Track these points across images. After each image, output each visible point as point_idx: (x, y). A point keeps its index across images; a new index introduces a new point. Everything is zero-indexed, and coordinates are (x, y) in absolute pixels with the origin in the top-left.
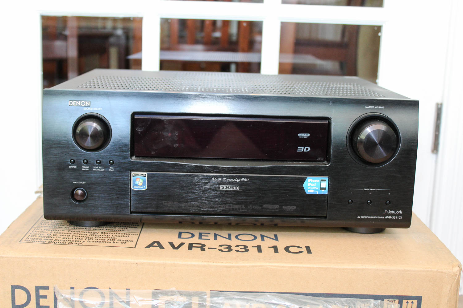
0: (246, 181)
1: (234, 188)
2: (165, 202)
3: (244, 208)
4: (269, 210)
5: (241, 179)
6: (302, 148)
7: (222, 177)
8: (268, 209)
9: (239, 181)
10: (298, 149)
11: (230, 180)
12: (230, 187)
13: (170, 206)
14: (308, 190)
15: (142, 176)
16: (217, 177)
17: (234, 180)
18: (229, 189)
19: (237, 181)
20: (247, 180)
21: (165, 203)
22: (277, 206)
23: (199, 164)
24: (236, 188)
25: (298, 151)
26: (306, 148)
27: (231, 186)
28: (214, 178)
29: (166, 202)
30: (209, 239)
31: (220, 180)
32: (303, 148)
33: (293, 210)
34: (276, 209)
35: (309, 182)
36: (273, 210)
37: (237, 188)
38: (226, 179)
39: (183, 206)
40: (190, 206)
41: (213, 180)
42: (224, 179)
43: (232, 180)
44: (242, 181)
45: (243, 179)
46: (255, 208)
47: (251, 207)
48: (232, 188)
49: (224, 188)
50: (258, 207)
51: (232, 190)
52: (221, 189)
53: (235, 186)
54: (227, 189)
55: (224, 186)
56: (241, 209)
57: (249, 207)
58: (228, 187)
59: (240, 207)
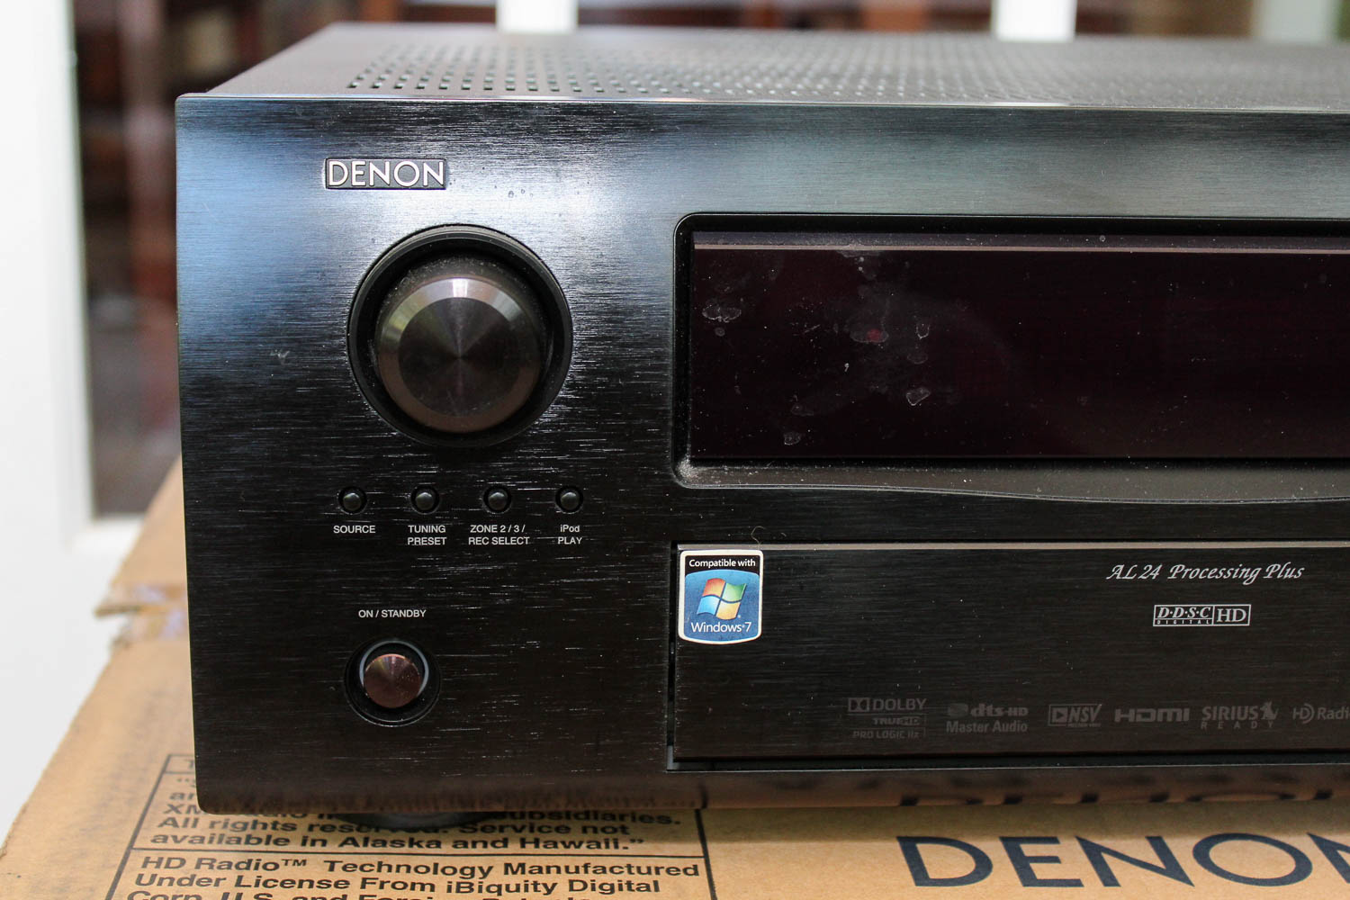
0: (1288, 576)
1: (1224, 618)
2: (859, 700)
3: (1273, 717)
5: (1264, 568)
7: (1168, 559)
9: (1254, 576)
11: (1206, 573)
12: (1206, 612)
13: (883, 721)
15: (737, 567)
16: (1136, 562)
17: (1225, 573)
18: (1199, 625)
19: (1242, 580)
20: (1295, 573)
21: (859, 709)
23: (1044, 493)
24: (1235, 615)
27: (1208, 606)
28: (1122, 567)
29: (864, 704)
31: (1155, 575)
37: (1239, 615)
38: (1187, 570)
39: (952, 721)
40: (990, 720)
41: (1118, 577)
42: (1176, 569)
43: (1217, 573)
44: (1269, 576)
45: (1274, 566)
46: (1328, 718)
47: (1309, 714)
48: (1213, 619)
49: (1170, 616)
50: (1345, 714)
51: (1212, 625)
52: (1156, 623)
53: (1229, 607)
54: (1187, 622)
55: (1172, 609)
56: (1254, 726)
57: (1298, 710)
58: (1194, 614)
59: (1252, 716)
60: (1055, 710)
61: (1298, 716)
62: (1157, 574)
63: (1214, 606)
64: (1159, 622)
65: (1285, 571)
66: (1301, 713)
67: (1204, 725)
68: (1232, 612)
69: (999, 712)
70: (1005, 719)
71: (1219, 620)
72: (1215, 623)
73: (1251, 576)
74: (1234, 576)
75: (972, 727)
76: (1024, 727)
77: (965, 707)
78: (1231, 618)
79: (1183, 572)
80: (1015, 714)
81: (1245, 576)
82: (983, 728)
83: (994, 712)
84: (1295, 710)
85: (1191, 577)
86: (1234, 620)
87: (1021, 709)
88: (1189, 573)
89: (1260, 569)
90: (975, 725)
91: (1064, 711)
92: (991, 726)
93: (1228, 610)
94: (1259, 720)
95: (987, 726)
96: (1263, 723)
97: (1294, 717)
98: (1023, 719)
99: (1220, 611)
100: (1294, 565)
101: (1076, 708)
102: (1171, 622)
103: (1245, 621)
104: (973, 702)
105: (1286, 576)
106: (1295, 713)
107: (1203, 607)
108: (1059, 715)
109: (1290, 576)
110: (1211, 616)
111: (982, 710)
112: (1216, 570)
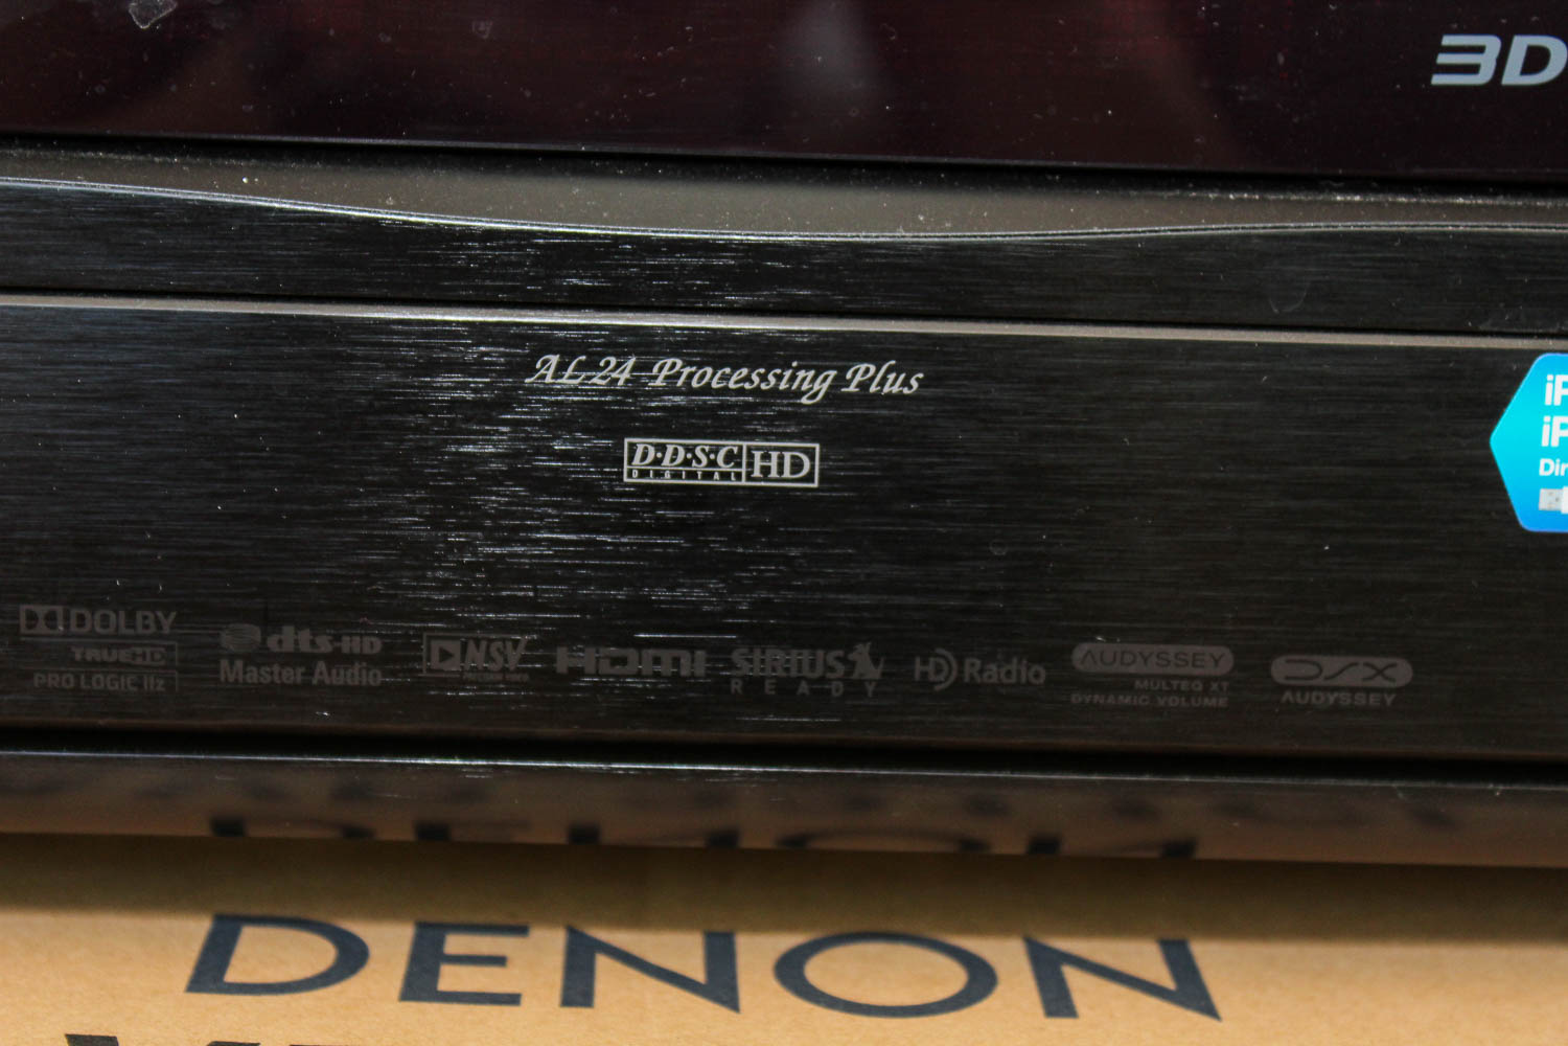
0: (893, 387)
1: (766, 470)
2: (42, 610)
3: (875, 673)
4: (1126, 700)
5: (842, 371)
6: (1480, 50)
7: (647, 346)
8: (1124, 684)
9: (822, 387)
10: (1443, 59)
11: (725, 379)
12: (730, 457)
13: (93, 654)
14: (1543, 493)
16: (584, 350)
17: (763, 378)
18: (716, 481)
19: (799, 394)
20: (906, 383)
21: (41, 627)
22: (1215, 660)
23: (399, 207)
24: (789, 464)
25: (1438, 80)
26: (1521, 44)
27: (732, 444)
28: (554, 359)
29: (51, 618)
30: (513, 999)
31: (623, 376)
32: (1492, 44)
33: (1373, 699)
34: (1206, 692)
35: (1558, 402)
36: (1174, 701)
37: (797, 465)
38: (687, 370)
39: (232, 658)
40: (307, 660)
41: (548, 380)
42: (665, 368)
43: (748, 379)
44: (852, 388)
45: (863, 367)
46: (986, 680)
47: (946, 668)
48: (743, 470)
49: (657, 462)
50: (1019, 672)
51: (744, 482)
52: (630, 475)
53: (776, 449)
54: (692, 475)
55: (662, 448)
56: (837, 689)
57: (925, 662)
58: (704, 461)
59: (832, 669)
60: (436, 645)
61: (925, 674)
62: (626, 375)
63: (745, 444)
64: (635, 473)
65: (884, 379)
66: (930, 668)
67: (736, 686)
68: (781, 458)
69: (325, 645)
70: (336, 659)
71: (757, 473)
72: (749, 478)
73: (816, 387)
74: (783, 386)
75: (272, 673)
76: (375, 677)
77: (254, 633)
78: (781, 471)
79: (679, 374)
80: (357, 650)
81: (805, 387)
82: (293, 675)
83: (313, 643)
84: (918, 660)
85: (695, 384)
86: (787, 474)
87: (367, 640)
88: (691, 376)
89: (833, 373)
90: (276, 668)
91: (453, 647)
92: (310, 673)
93: (775, 455)
94: (846, 680)
95: (301, 670)
96: (855, 687)
97: (917, 676)
98: (371, 661)
99: (758, 455)
100: (905, 367)
101: (477, 641)
102: (659, 474)
103: (809, 478)
104: (270, 622)
105: (886, 389)
106: (918, 667)
107: (724, 446)
108: (445, 655)
109: (895, 389)
110: (739, 465)
111: (289, 638)
112: (745, 371)
